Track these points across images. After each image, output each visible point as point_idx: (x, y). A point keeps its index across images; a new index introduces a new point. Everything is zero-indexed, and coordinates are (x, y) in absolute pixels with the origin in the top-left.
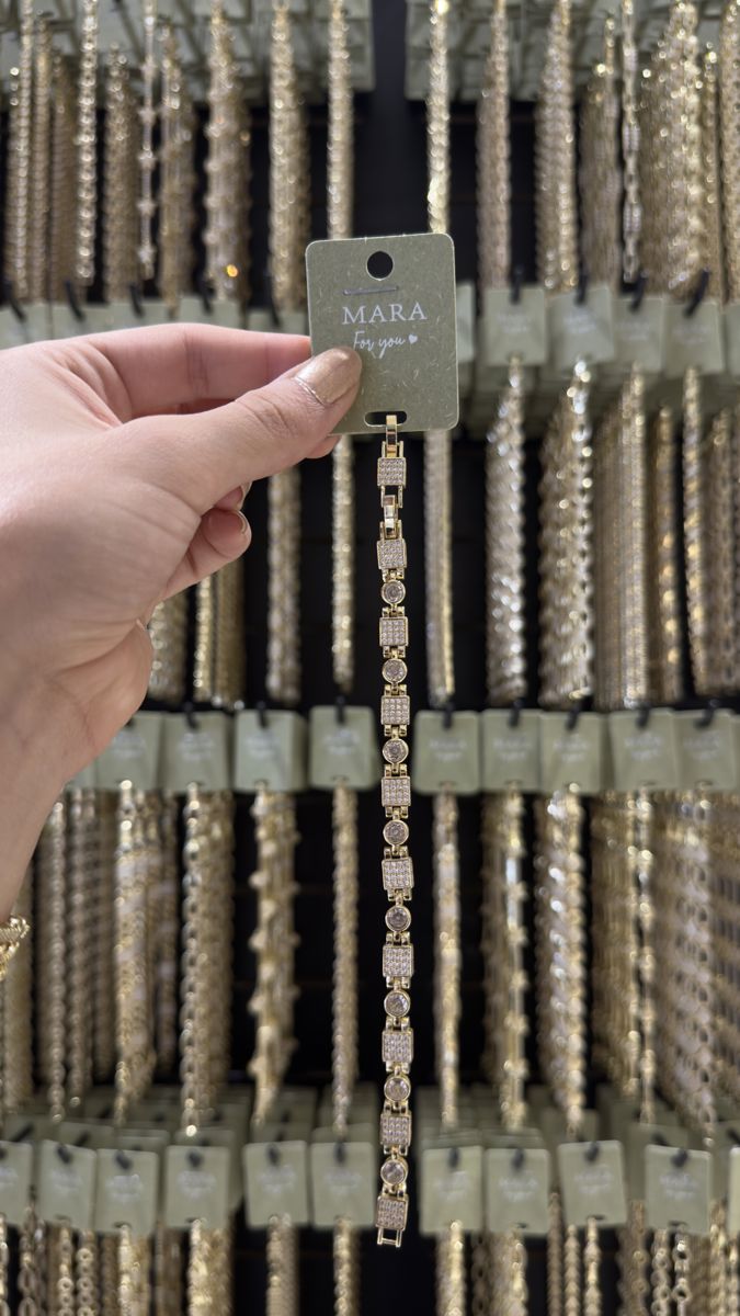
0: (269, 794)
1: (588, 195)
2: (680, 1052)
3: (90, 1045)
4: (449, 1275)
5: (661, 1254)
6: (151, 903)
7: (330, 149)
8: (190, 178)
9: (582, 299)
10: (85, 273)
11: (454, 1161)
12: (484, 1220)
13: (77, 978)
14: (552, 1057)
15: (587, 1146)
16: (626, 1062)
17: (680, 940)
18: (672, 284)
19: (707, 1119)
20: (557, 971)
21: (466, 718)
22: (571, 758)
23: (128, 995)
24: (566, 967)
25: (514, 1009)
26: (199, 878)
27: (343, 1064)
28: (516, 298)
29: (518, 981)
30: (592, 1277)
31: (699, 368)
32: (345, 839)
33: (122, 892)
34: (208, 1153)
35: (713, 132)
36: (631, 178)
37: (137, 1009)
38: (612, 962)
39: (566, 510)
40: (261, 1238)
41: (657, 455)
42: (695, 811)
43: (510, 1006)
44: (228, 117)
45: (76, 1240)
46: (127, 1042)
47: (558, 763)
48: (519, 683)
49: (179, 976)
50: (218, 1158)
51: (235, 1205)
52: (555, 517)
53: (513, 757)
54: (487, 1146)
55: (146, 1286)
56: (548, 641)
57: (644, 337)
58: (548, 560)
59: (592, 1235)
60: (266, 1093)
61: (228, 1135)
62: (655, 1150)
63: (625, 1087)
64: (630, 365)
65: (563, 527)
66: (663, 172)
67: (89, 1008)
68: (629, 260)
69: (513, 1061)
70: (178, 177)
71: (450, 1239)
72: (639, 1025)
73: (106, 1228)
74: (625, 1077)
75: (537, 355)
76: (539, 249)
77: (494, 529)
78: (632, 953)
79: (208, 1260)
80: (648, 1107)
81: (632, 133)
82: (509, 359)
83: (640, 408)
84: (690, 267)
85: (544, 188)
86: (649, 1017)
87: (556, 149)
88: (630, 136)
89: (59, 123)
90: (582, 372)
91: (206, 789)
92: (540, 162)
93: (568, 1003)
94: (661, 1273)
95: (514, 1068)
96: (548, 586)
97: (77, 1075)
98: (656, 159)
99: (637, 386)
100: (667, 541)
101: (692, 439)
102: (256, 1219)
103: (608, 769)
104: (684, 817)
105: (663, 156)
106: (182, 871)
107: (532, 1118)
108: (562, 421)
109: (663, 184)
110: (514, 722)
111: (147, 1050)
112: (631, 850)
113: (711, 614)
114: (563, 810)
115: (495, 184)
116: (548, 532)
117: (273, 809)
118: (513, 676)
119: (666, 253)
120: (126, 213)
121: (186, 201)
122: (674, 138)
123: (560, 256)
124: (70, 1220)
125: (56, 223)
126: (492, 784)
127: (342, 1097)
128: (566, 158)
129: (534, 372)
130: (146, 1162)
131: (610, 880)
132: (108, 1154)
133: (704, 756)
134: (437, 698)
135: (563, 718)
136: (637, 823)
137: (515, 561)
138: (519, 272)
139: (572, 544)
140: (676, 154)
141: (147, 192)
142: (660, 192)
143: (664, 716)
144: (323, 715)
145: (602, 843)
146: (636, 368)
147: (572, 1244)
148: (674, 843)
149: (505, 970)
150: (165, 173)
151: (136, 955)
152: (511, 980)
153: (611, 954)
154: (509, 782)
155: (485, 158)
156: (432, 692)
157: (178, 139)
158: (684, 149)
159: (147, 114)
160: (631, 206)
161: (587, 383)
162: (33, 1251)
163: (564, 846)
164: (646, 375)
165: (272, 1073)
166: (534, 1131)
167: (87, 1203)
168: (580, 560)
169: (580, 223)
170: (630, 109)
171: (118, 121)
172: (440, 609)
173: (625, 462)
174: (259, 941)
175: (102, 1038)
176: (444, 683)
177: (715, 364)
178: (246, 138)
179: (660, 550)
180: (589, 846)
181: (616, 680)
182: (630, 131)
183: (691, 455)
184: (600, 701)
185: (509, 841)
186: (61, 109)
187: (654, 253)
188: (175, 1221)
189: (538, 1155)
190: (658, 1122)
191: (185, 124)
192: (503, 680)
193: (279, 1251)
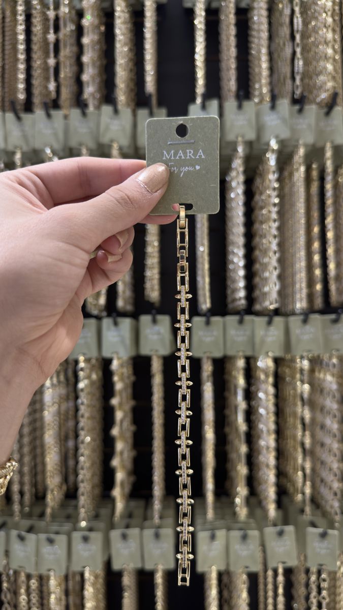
0: (119, 358)
1: (275, 56)
2: (322, 481)
3: (34, 481)
4: (211, 591)
5: (313, 578)
6: (62, 412)
7: (145, 31)
8: (75, 49)
9: (273, 107)
10: (22, 96)
11: (213, 537)
12: (228, 565)
13: (26, 450)
14: (260, 484)
15: (278, 528)
16: (296, 486)
17: (323, 427)
18: (318, 100)
19: (336, 514)
20: (262, 443)
21: (216, 319)
22: (269, 339)
23: (51, 459)
24: (267, 441)
25: (241, 462)
26: (85, 401)
27: (158, 490)
28: (240, 107)
29: (244, 449)
30: (281, 591)
31: (332, 142)
32: (157, 381)
33: (47, 408)
34: (93, 535)
35: (338, 22)
36: (298, 45)
37: (56, 464)
38: (289, 438)
39: (266, 214)
40: (119, 575)
41: (311, 187)
42: (331, 364)
43: (240, 461)
44: (92, 15)
45: (29, 577)
46: (51, 481)
47: (263, 342)
48: (243, 302)
49: (76, 449)
50: (97, 537)
51: (106, 558)
52: (260, 218)
53: (240, 339)
54: (229, 529)
55: (63, 597)
56: (257, 280)
57: (304, 126)
58: (257, 239)
59: (280, 571)
60: (120, 506)
61: (101, 525)
62: (311, 530)
63: (295, 498)
64: (297, 141)
65: (264, 223)
66: (313, 43)
67: (33, 463)
68: (297, 87)
69: (241, 487)
70: (68, 47)
71: (211, 574)
72: (303, 469)
73: (44, 572)
74: (296, 494)
75: (251, 135)
76: (251, 84)
77: (229, 224)
78: (299, 433)
79: (94, 585)
80: (308, 509)
81: (298, 21)
82: (237, 138)
83: (303, 163)
84: (328, 90)
85: (253, 52)
86: (308, 466)
87: (259, 31)
88: (298, 23)
89: (8, 20)
90: (274, 145)
91: (88, 356)
92: (251, 39)
93: (268, 458)
94: (314, 587)
95: (242, 491)
96: (257, 253)
97: (27, 497)
98: (310, 37)
99: (302, 151)
100: (316, 230)
101: (329, 178)
102: (116, 566)
103: (287, 345)
104: (324, 366)
105: (313, 34)
106: (77, 397)
107: (251, 514)
108: (264, 170)
109: (313, 49)
110: (241, 322)
111: (62, 484)
112: (299, 383)
113: (338, 266)
114: (265, 363)
115: (228, 50)
116: (256, 226)
117: (122, 366)
118: (240, 299)
119: (315, 84)
120: (42, 66)
121: (73, 60)
122: (319, 24)
123: (262, 86)
124: (25, 568)
125: (7, 71)
126: (230, 353)
127: (157, 505)
128: (265, 35)
129: (249, 144)
130: (62, 539)
131: (288, 398)
132: (43, 536)
133: (335, 337)
134: (202, 309)
135: (265, 319)
136: (302, 370)
137: (241, 241)
138: (241, 93)
139: (269, 231)
140: (320, 32)
141: (52, 55)
142: (312, 53)
143: (316, 318)
144: (145, 319)
145: (284, 379)
146: (301, 142)
147: (270, 573)
148: (319, 379)
149: (236, 442)
150: (62, 45)
151: (55, 438)
152: (239, 449)
153: (288, 433)
154: (238, 352)
155: (223, 37)
156: (199, 306)
157: (68, 29)
158: (325, 30)
159: (51, 14)
160: (298, 59)
161: (276, 150)
162: (8, 582)
163: (266, 381)
164: (306, 146)
165: (123, 495)
166: (251, 520)
167: (33, 559)
168: (273, 239)
169: (271, 69)
170: (297, 9)
171: (37, 19)
172: (204, 265)
173: (295, 190)
174: (115, 431)
175: (39, 478)
176: (205, 303)
177: (340, 140)
178: (103, 28)
179: (312, 234)
180: (278, 381)
181: (291, 299)
182: (297, 20)
183: (329, 186)
184: (283, 310)
185: (239, 381)
186: (8, 13)
187: (309, 85)
188: (76, 568)
189: (254, 533)
190: (313, 515)
191: (72, 21)
192: (234, 300)
193: (128, 581)
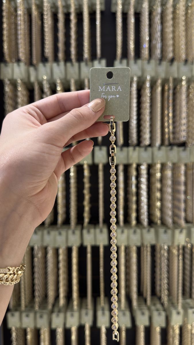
4: (121, 253)
5: (162, 252)
9: (149, 62)
11: (123, 232)
15: (148, 229)
18: (168, 57)
19: (170, 224)
21: (125, 149)
25: (134, 204)
28: (135, 62)
29: (134, 199)
30: (149, 254)
31: (172, 77)
32: (101, 173)
42: (169, 167)
46: (60, 211)
48: (136, 142)
50: (78, 232)
52: (143, 108)
54: (129, 229)
56: (142, 133)
58: (142, 116)
59: (149, 245)
60: (86, 220)
65: (145, 110)
71: (121, 246)
75: (140, 74)
90: (148, 78)
93: (144, 203)
95: (134, 215)
96: (142, 122)
99: (160, 81)
100: (166, 112)
108: (144, 87)
110: (134, 149)
112: (157, 174)
113: (174, 128)
114: (144, 167)
116: (142, 110)
118: (134, 140)
123: (145, 52)
126: (131, 162)
130: (64, 233)
131: (153, 182)
133: (171, 156)
136: (157, 169)
139: (146, 113)
143: (163, 148)
144: (97, 148)
146: (159, 77)
154: (134, 161)
156: (118, 144)
161: (150, 80)
164: (161, 79)
168: (148, 117)
172: (120, 127)
174: (85, 192)
176: (121, 141)
177: (176, 76)
179: (165, 114)
180: (149, 174)
181: (155, 141)
184: (152, 145)
185: (133, 173)
188: (70, 244)
189: (138, 231)
192: (132, 141)
193: (89, 250)
